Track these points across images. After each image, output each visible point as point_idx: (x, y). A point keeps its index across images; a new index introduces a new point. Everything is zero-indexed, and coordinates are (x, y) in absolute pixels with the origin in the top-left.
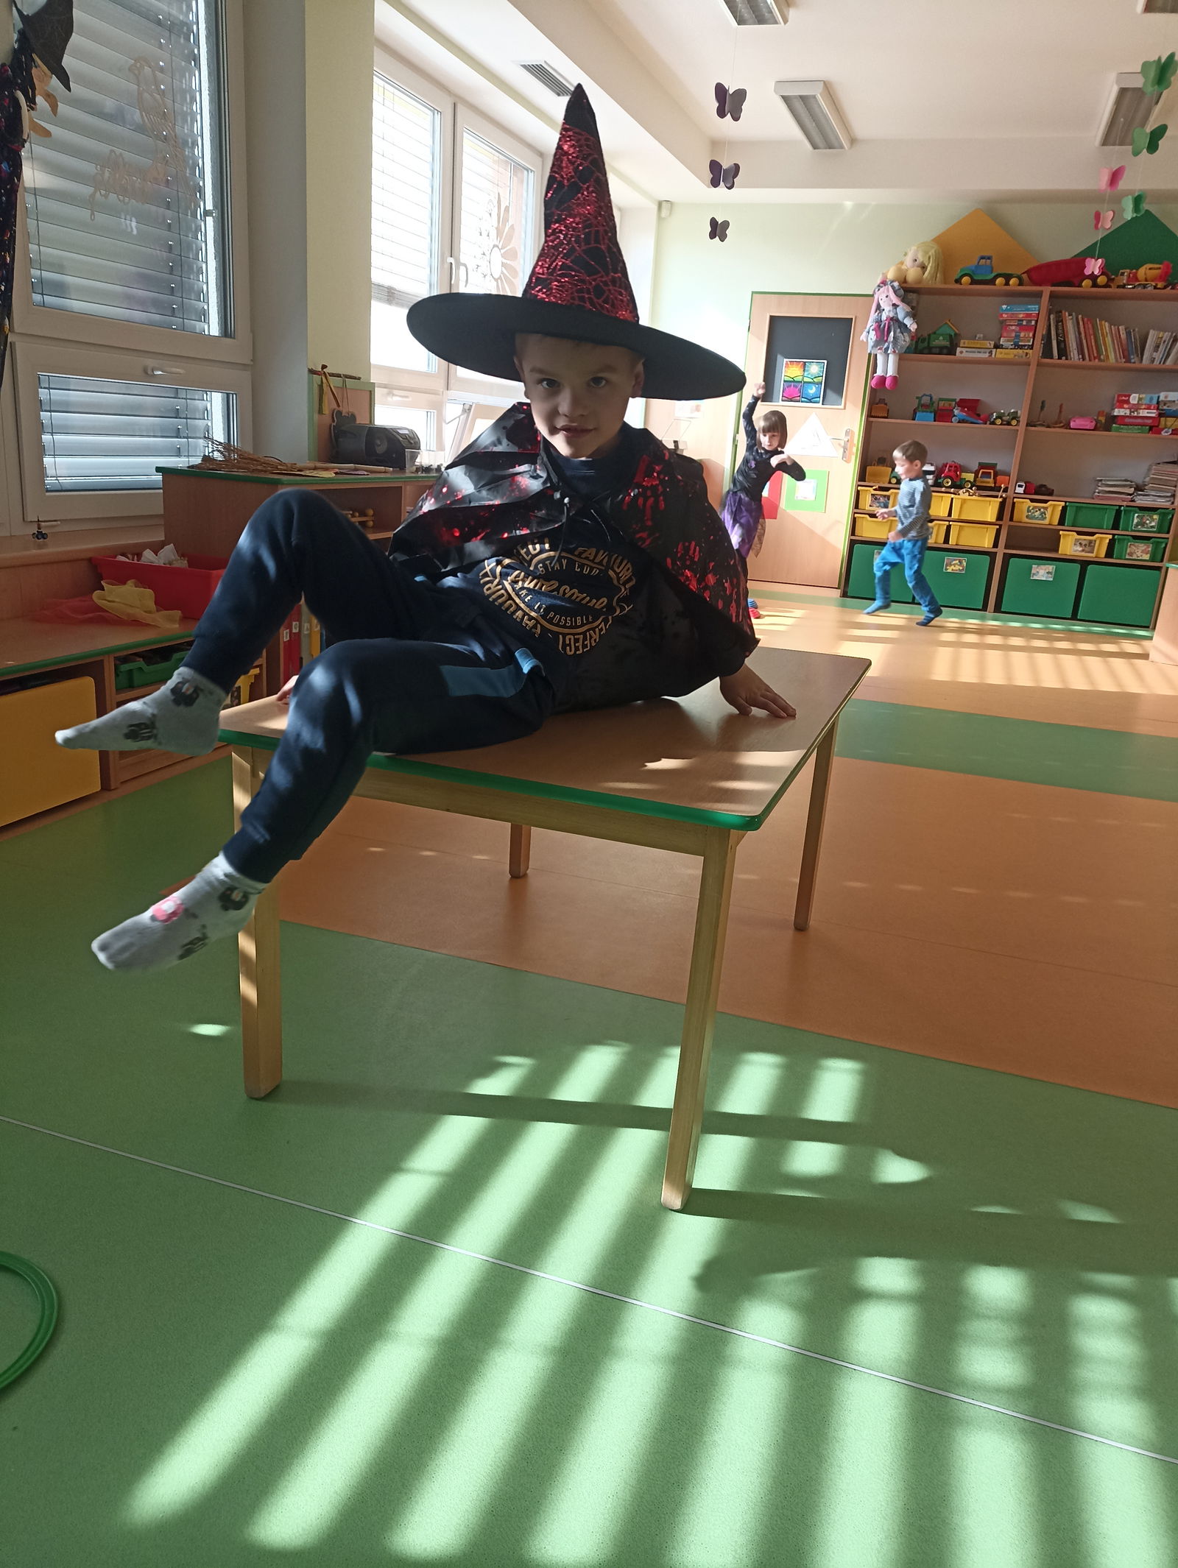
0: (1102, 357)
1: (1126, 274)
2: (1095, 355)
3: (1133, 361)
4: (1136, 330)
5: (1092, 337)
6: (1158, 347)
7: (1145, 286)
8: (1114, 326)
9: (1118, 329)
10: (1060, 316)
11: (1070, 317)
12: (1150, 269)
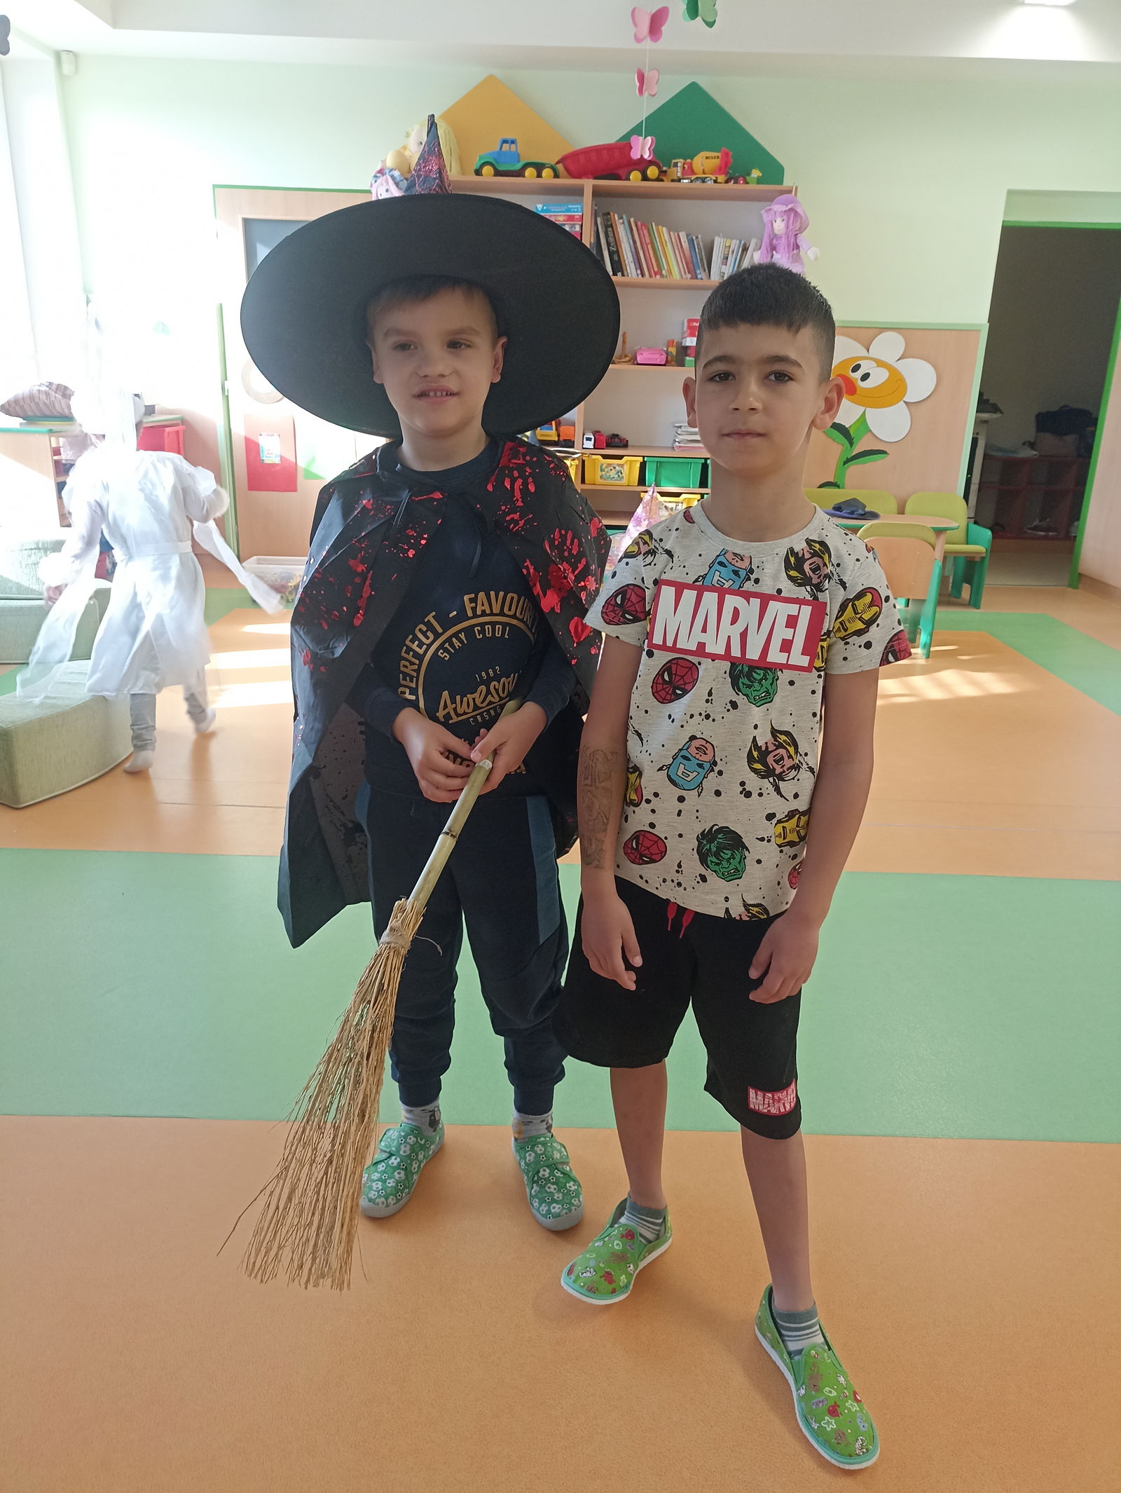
0: (664, 272)
1: (679, 164)
2: (656, 269)
3: (699, 276)
4: (699, 236)
5: (649, 246)
6: (727, 258)
7: (703, 180)
8: (674, 232)
9: (678, 235)
10: (608, 220)
11: (621, 221)
12: (707, 158)
